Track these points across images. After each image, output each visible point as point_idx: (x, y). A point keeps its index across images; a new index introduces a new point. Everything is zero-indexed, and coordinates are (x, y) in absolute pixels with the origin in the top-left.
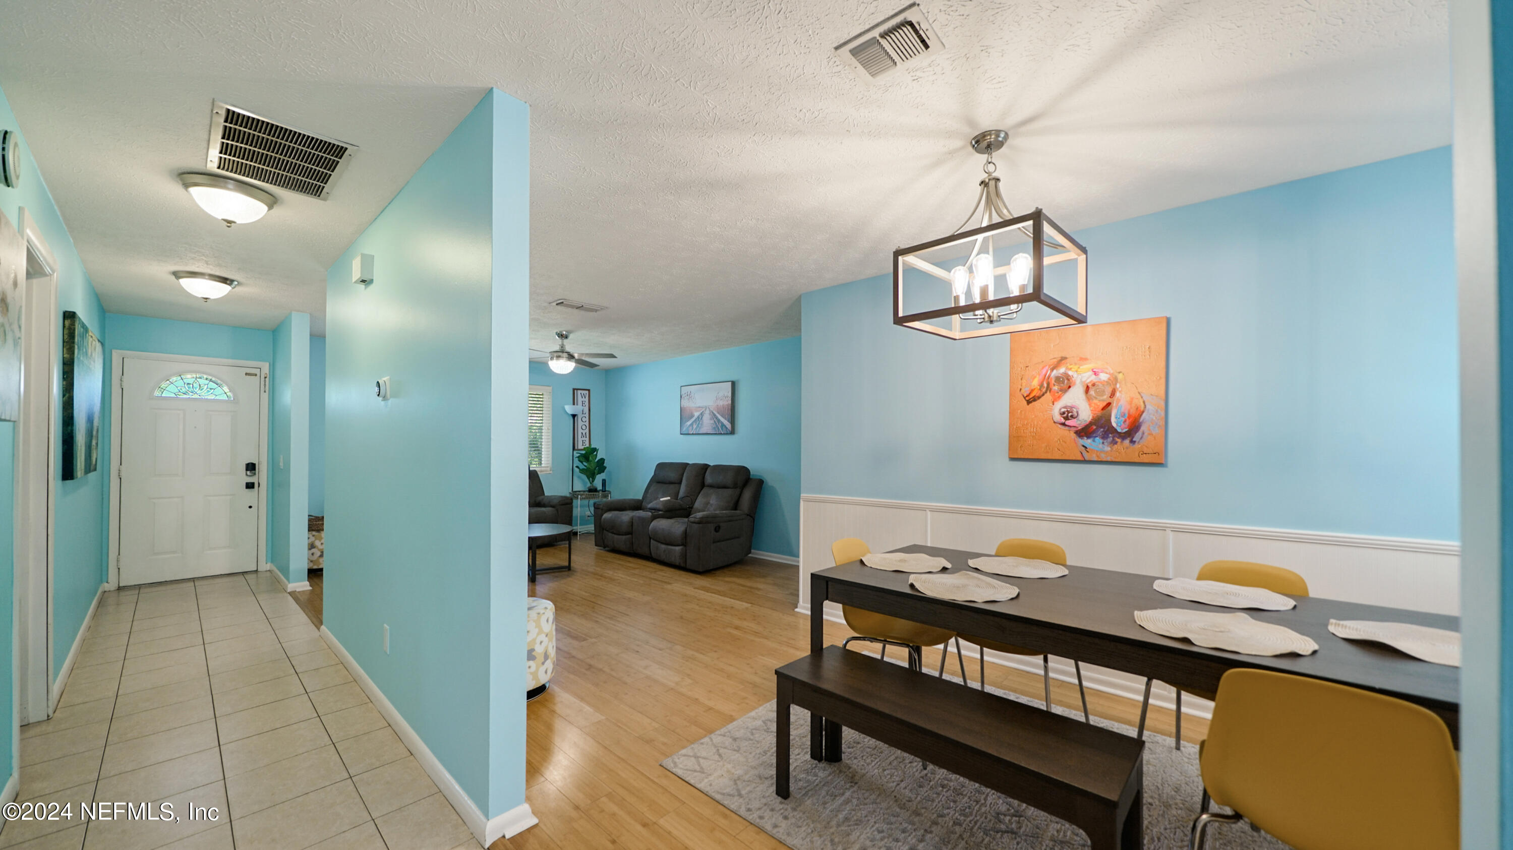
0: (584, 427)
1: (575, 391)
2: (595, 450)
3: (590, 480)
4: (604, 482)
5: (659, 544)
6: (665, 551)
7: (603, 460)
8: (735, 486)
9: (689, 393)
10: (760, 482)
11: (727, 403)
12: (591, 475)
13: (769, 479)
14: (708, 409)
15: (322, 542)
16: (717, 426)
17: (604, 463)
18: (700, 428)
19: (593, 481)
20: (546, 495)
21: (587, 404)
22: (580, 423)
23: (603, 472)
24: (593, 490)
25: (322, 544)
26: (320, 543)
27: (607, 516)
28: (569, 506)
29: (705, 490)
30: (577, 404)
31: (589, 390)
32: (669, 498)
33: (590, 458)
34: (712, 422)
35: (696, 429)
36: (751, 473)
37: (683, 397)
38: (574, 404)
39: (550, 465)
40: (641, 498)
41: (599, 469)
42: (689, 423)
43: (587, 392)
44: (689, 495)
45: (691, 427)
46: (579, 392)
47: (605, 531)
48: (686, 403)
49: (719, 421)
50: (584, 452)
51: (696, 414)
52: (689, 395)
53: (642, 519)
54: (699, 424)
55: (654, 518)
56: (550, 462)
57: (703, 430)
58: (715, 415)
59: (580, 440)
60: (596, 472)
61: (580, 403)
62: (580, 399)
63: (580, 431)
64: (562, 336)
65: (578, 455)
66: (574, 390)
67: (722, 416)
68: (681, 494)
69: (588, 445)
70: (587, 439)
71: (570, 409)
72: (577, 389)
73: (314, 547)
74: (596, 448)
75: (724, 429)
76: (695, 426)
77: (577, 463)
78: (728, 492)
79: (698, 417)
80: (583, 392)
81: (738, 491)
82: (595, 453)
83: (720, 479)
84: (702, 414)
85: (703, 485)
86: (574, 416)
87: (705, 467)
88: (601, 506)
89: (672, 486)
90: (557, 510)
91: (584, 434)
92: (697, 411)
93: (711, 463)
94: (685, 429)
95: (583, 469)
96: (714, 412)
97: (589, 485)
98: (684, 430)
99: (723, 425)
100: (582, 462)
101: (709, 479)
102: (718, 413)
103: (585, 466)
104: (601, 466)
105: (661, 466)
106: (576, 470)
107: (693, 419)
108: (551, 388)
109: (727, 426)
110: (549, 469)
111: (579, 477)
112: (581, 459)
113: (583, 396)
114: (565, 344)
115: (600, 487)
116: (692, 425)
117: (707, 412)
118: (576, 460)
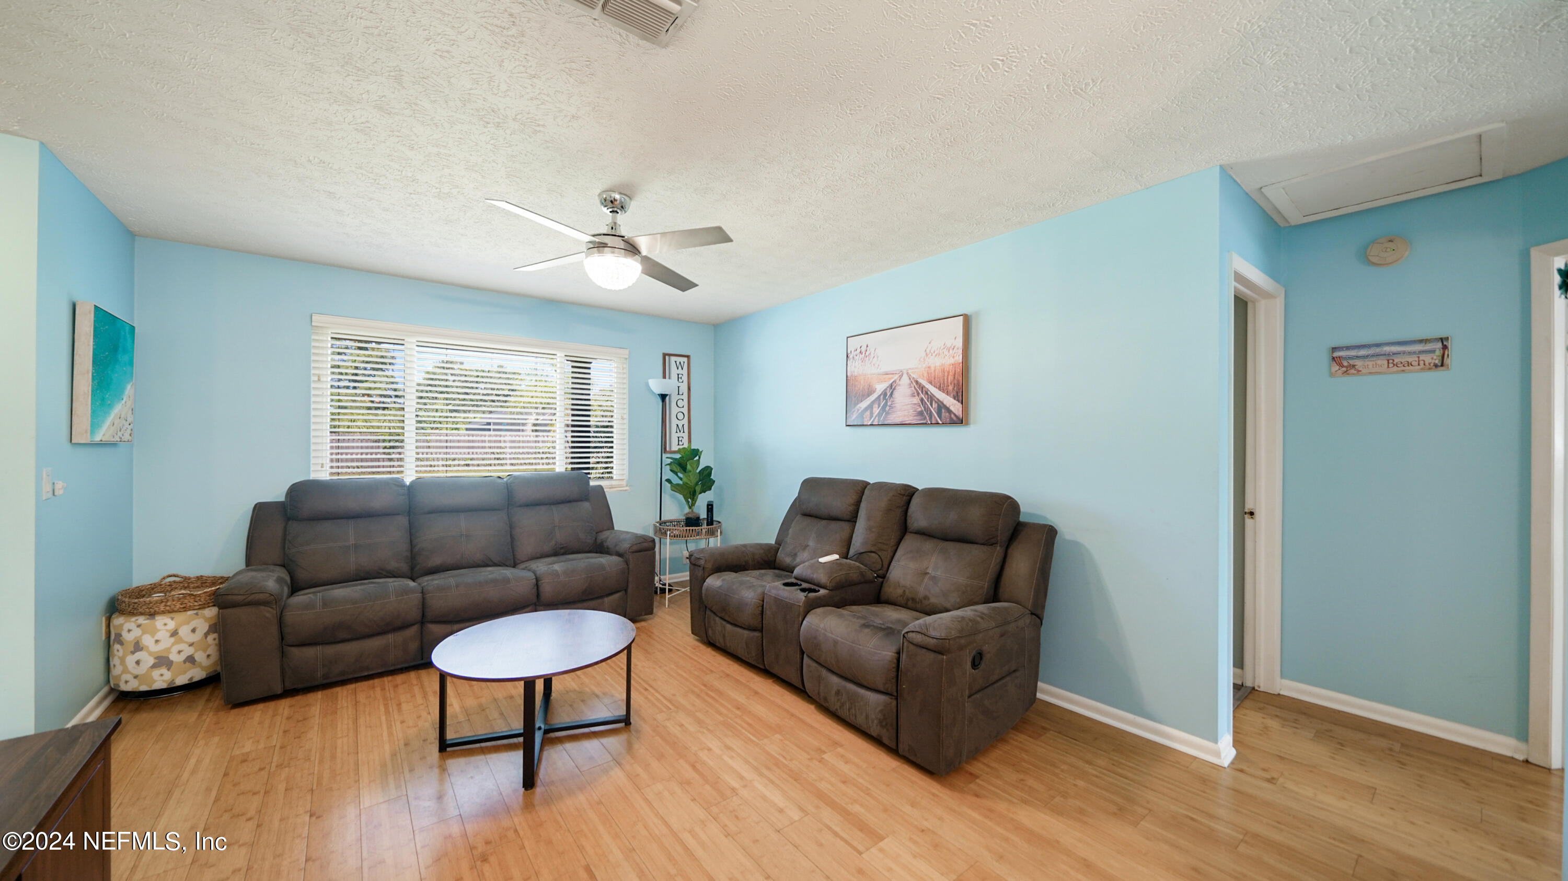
0: (680, 416)
1: (667, 358)
2: (696, 453)
3: (688, 502)
4: (710, 508)
5: (824, 672)
6: (838, 693)
7: (708, 471)
8: (989, 542)
9: (863, 349)
10: (1049, 533)
11: (952, 361)
12: (691, 495)
13: (1067, 529)
14: (905, 377)
15: (156, 638)
16: (927, 409)
17: (710, 474)
18: (888, 413)
19: (693, 504)
20: (615, 529)
21: (685, 378)
22: (675, 410)
23: (710, 489)
24: (692, 522)
25: (157, 641)
26: (153, 640)
27: (714, 582)
28: (649, 553)
29: (909, 543)
30: (670, 378)
31: (688, 357)
32: (836, 557)
33: (689, 467)
34: (916, 400)
35: (879, 415)
36: (1022, 509)
37: (851, 356)
38: (664, 377)
39: (626, 477)
40: (773, 542)
41: (703, 485)
42: (864, 405)
43: (685, 359)
44: (873, 549)
45: (868, 413)
46: (673, 359)
47: (708, 612)
48: (856, 368)
49: (932, 398)
50: (678, 456)
51: (880, 388)
52: (864, 353)
53: (784, 606)
54: (886, 404)
55: (811, 606)
56: (626, 472)
57: (895, 418)
58: (922, 387)
59: (675, 437)
60: (698, 488)
61: (674, 376)
62: (674, 371)
63: (675, 422)
64: (615, 206)
65: (669, 461)
66: (665, 355)
67: (939, 389)
68: (858, 543)
69: (686, 445)
70: (686, 435)
71: (657, 385)
72: (670, 355)
73: (141, 649)
74: (698, 450)
75: (944, 414)
76: (876, 411)
77: (668, 474)
78: (976, 552)
79: (884, 394)
80: (679, 359)
81: (999, 550)
82: (697, 458)
83: (951, 519)
84: (892, 387)
85: (904, 529)
86: (663, 397)
87: (907, 493)
88: (702, 562)
89: (835, 525)
90: (627, 563)
91: (680, 427)
92: (881, 382)
93: (920, 486)
94: (854, 416)
95: (678, 485)
96: (921, 381)
97: (687, 510)
98: (853, 419)
99: (941, 407)
100: (676, 473)
101: (918, 517)
102: (931, 383)
103: (681, 479)
104: (706, 480)
105: (810, 485)
106: (667, 486)
107: (875, 396)
108: (627, 352)
109: (952, 408)
110: (624, 483)
111: (672, 496)
112: (675, 469)
113: (679, 366)
114: (618, 222)
115: (703, 515)
116: (870, 407)
117: (905, 380)
118: (667, 470)
